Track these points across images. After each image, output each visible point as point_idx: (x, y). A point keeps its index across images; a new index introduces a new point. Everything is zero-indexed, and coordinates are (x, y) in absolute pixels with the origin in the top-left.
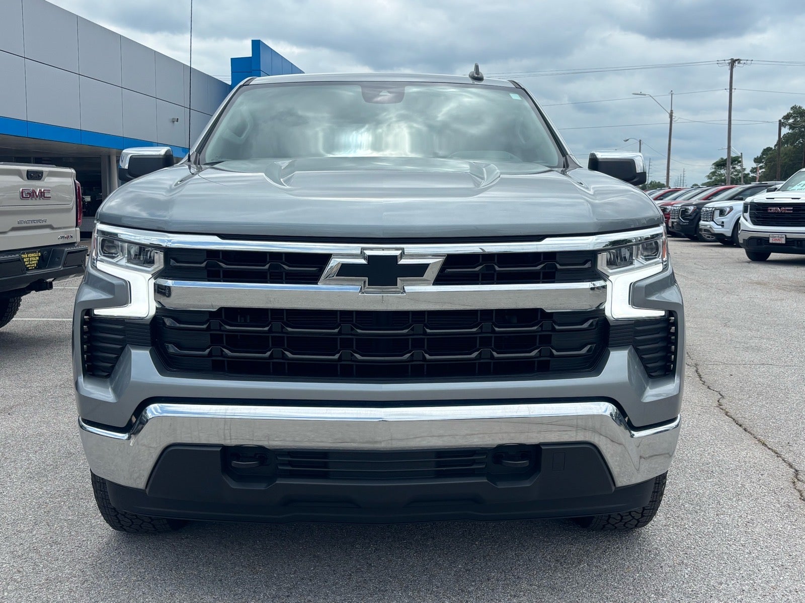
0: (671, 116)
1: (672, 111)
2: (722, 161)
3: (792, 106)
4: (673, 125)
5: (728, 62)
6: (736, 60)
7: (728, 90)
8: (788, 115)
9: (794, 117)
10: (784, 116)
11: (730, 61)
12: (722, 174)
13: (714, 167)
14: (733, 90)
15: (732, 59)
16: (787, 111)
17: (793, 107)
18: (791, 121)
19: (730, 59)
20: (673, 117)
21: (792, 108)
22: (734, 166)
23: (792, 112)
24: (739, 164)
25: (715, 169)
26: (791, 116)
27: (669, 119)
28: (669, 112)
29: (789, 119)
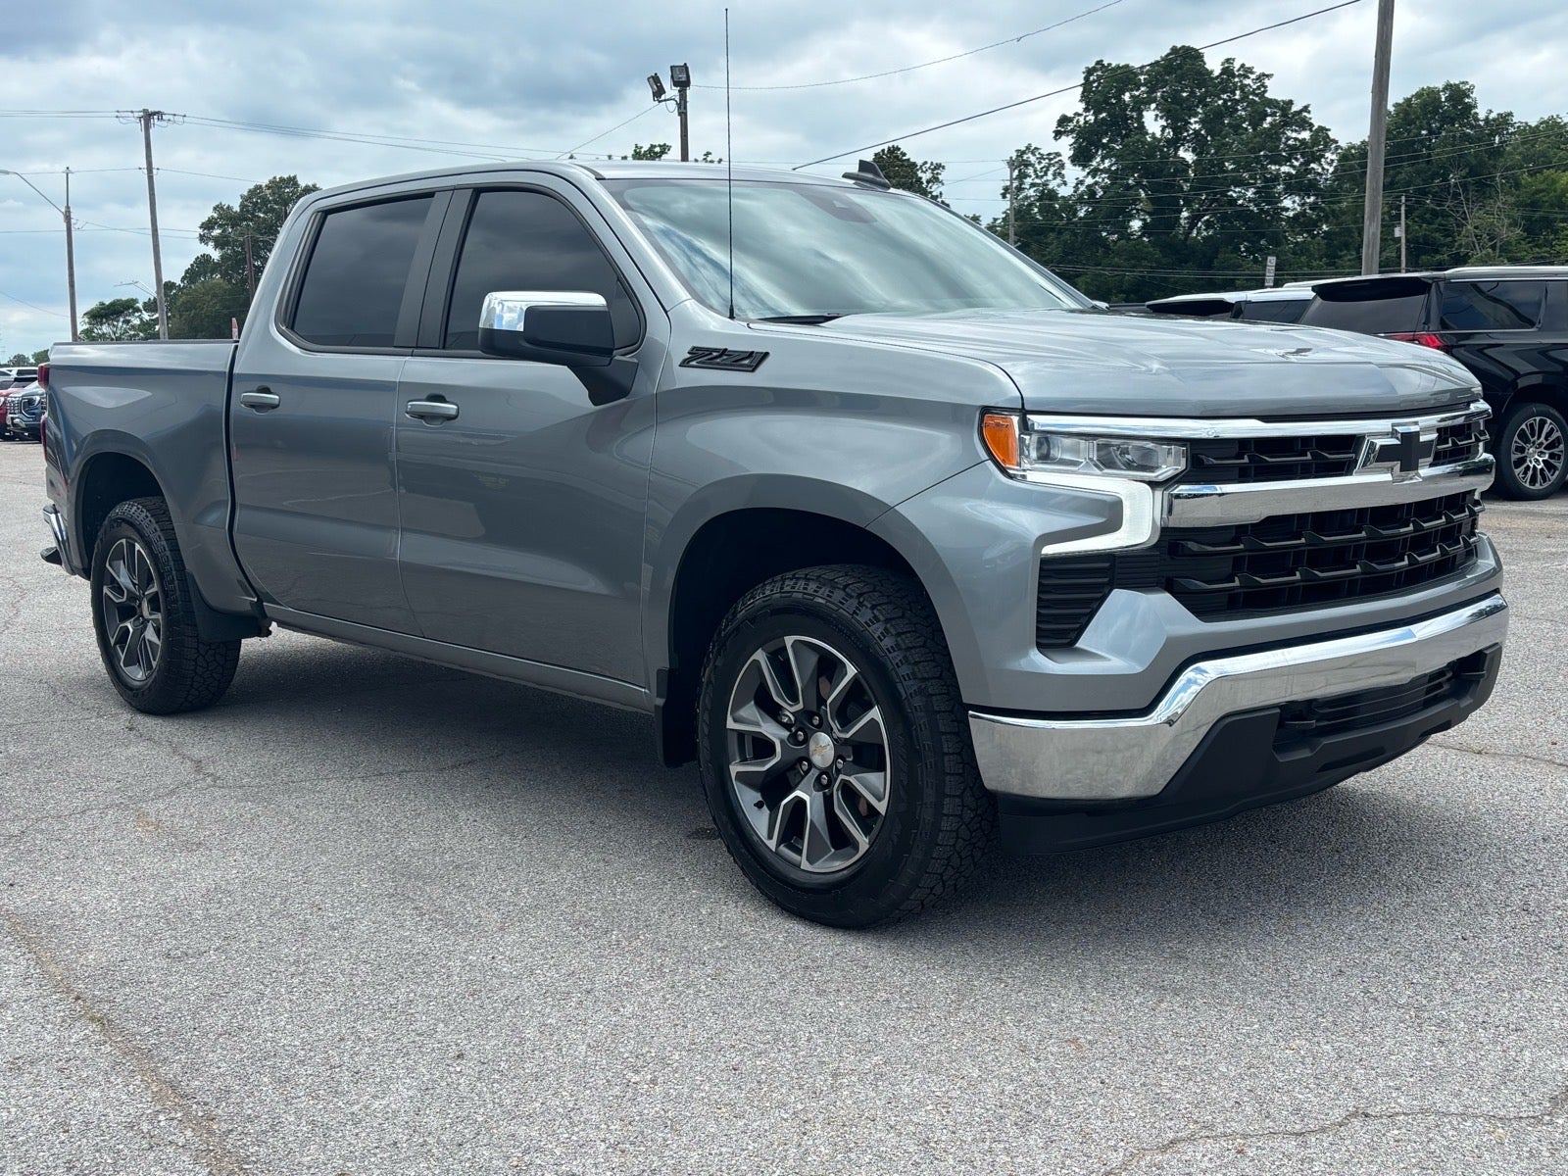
0: (68, 218)
1: (68, 207)
2: (102, 309)
3: (214, 205)
4: (74, 234)
5: (136, 115)
6: (155, 113)
7: (146, 171)
8: (209, 221)
9: (220, 226)
10: (203, 224)
11: (142, 114)
12: (104, 334)
13: (87, 320)
14: (155, 171)
15: (145, 111)
16: (210, 213)
17: (217, 206)
18: (217, 232)
19: (141, 109)
20: (73, 221)
21: (215, 209)
22: (128, 318)
23: (216, 215)
24: (137, 314)
25: (90, 323)
26: (216, 223)
27: (65, 224)
28: (63, 210)
29: (213, 228)
